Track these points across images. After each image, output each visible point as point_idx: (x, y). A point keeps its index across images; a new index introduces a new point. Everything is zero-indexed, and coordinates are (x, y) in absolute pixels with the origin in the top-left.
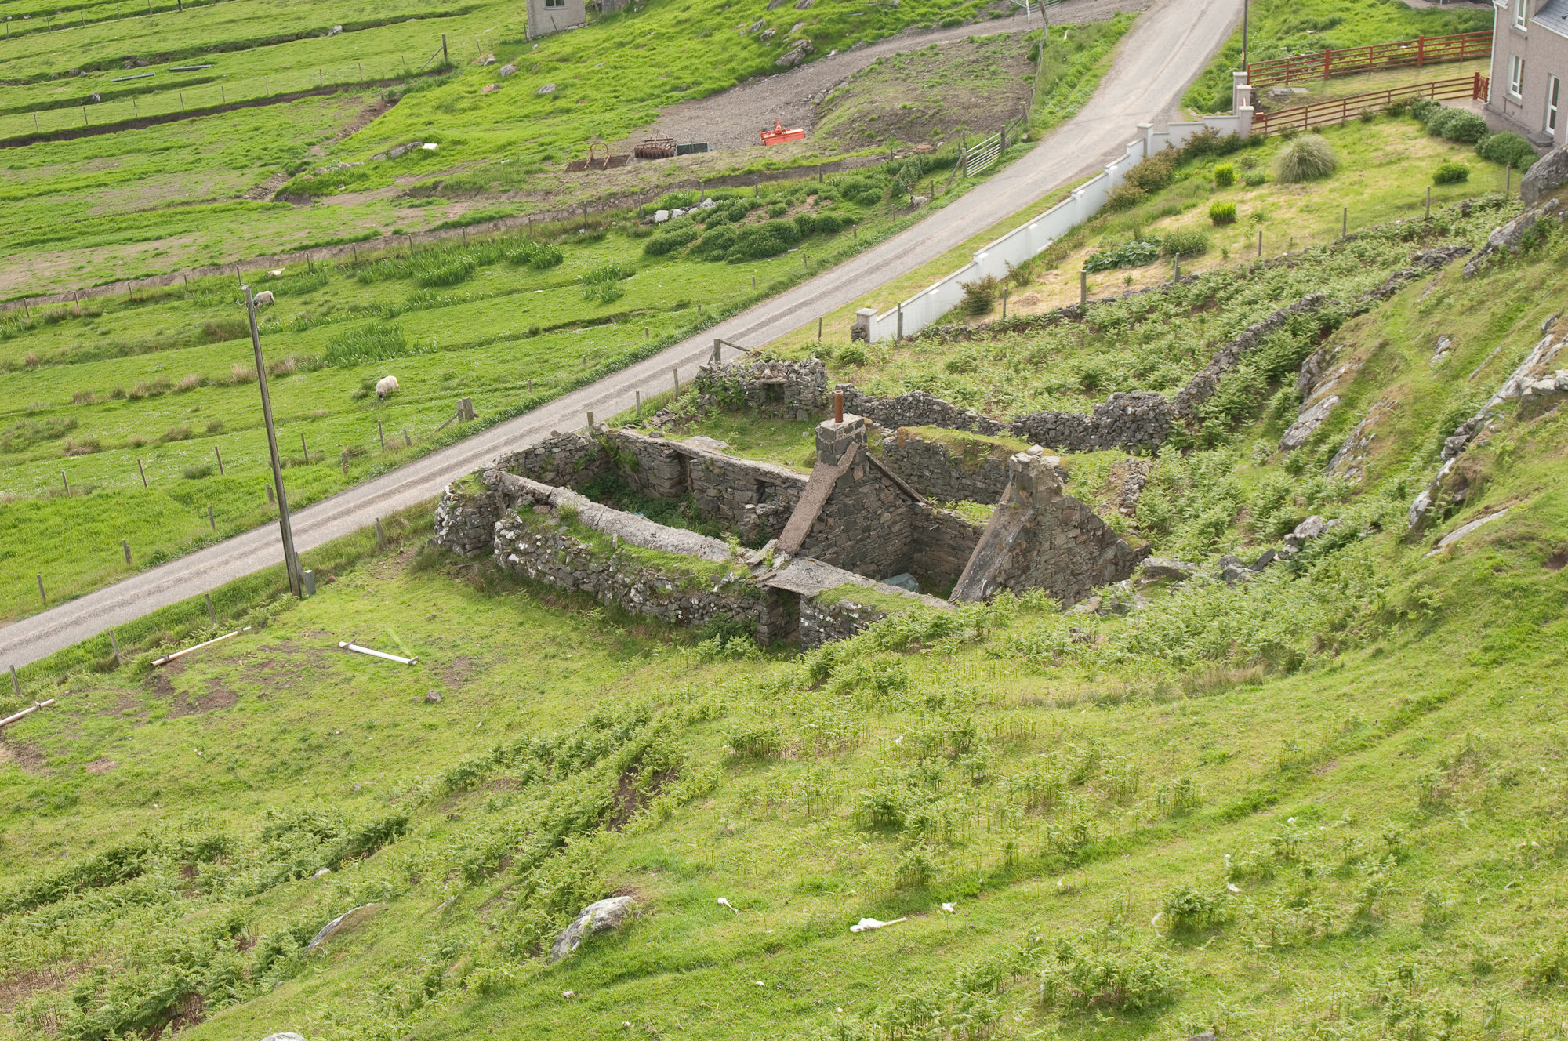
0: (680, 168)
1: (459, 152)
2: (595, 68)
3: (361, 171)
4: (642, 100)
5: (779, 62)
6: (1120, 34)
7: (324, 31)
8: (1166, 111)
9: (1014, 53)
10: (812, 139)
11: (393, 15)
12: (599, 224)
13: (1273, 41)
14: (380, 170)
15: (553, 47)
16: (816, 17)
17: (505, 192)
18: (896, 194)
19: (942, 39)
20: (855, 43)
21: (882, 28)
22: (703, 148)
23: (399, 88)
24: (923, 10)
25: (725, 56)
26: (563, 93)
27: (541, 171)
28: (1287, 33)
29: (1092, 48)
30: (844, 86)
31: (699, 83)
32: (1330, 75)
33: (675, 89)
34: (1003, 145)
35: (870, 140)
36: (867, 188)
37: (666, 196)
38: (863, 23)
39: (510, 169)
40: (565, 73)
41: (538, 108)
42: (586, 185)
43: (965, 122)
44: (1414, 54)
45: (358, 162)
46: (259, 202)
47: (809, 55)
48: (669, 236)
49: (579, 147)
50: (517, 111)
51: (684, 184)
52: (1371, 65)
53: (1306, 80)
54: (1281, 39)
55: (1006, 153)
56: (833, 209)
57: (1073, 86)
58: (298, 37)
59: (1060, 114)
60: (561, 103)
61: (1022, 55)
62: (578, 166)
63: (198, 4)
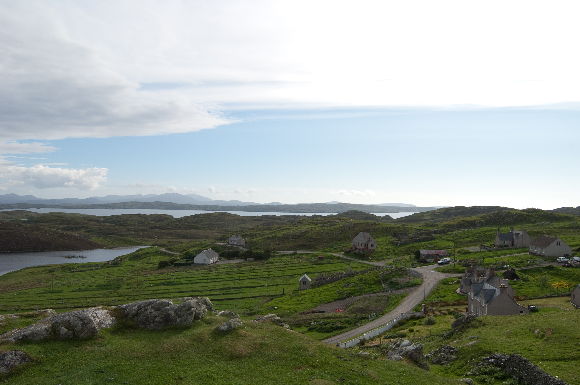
0: (318, 315)
1: (281, 309)
2: (309, 296)
3: (262, 311)
4: (316, 303)
5: (342, 297)
6: (405, 296)
7: (264, 286)
8: (409, 311)
9: (385, 299)
10: (344, 312)
11: (277, 284)
12: (301, 324)
13: (432, 299)
14: (266, 311)
15: (303, 292)
16: (350, 290)
17: (287, 317)
18: (355, 323)
19: (372, 295)
20: (356, 295)
21: (362, 292)
22: (324, 312)
23: (273, 297)
24: (370, 290)
25: (332, 296)
26: (302, 300)
27: (294, 314)
28: (435, 298)
29: (398, 298)
30: (353, 303)
31: (327, 300)
32: (441, 306)
33: (322, 301)
34: (377, 315)
35: (355, 313)
36: (350, 321)
37: (314, 320)
38: (358, 291)
39: (289, 313)
40: (304, 297)
41: (297, 303)
42: (301, 317)
43: (372, 311)
44: (457, 303)
45: (262, 310)
46: (243, 315)
47: (348, 297)
48: (312, 327)
49: (302, 310)
50: (293, 303)
51: (319, 318)
52: (449, 305)
53: (436, 307)
54: (434, 299)
55: (377, 317)
56: (343, 325)
57: (393, 305)
58: (259, 287)
59: (389, 310)
60: (302, 302)
61: (386, 299)
62: (301, 314)
63: (243, 279)
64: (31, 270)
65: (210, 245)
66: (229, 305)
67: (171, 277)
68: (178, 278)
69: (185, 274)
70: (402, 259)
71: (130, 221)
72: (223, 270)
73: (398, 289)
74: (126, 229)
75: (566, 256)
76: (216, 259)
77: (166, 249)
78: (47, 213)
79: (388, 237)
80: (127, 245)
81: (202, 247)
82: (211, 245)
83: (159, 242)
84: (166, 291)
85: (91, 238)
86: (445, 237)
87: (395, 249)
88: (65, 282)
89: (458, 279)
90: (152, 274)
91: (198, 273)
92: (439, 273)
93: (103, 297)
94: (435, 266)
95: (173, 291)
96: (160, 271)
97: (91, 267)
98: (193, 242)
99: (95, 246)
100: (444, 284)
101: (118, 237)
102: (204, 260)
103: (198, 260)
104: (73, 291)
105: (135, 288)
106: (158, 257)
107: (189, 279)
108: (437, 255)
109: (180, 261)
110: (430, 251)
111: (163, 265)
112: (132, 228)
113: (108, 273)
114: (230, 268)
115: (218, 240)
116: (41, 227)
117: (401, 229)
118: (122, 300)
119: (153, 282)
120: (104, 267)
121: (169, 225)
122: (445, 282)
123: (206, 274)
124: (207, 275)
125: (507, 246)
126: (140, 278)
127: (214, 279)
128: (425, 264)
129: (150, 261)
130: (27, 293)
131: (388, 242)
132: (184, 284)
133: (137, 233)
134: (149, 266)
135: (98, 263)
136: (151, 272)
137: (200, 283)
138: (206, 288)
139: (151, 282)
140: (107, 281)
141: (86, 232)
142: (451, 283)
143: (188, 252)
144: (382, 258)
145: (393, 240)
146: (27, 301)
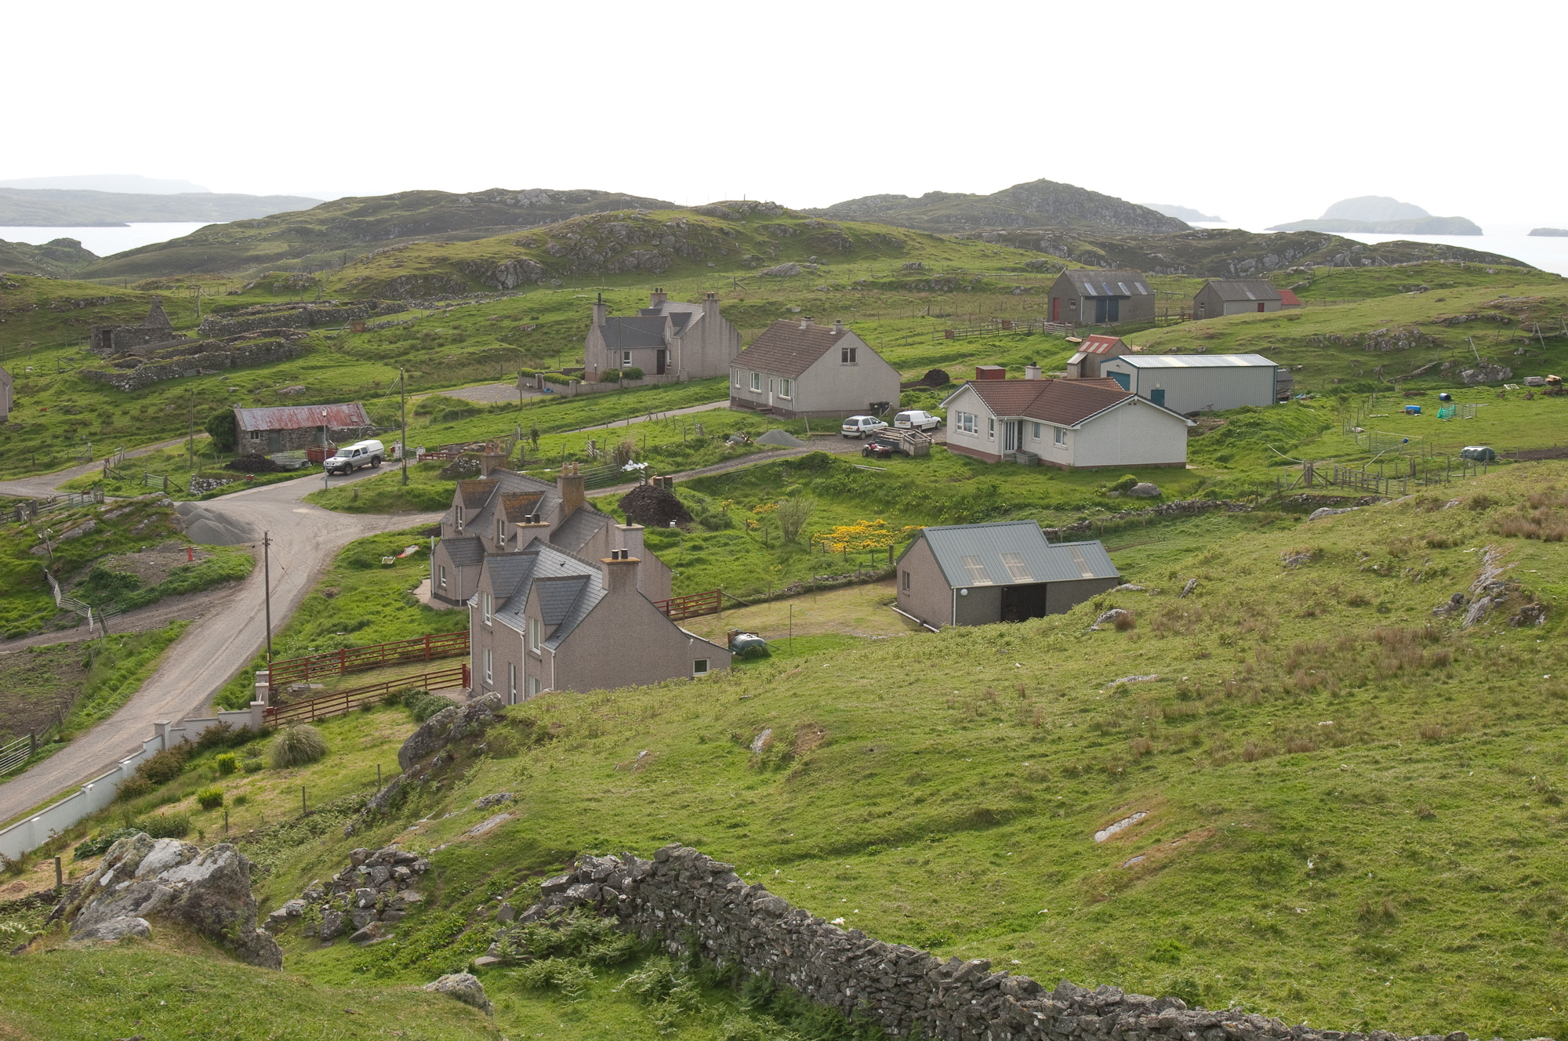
6: (171, 640)
8: (198, 709)
9: (69, 661)
13: (305, 643)
19: (5, 650)
28: (319, 635)
29: (140, 653)
32: (347, 672)
34: (34, 746)
43: (10, 727)
44: (422, 650)
52: (384, 661)
53: (325, 676)
54: (313, 640)
55: (36, 754)
57: (114, 689)
59: (96, 716)
61: (78, 662)
70: (150, 458)
73: (134, 607)
75: (878, 409)
79: (71, 352)
86: (357, 342)
87: (110, 409)
89: (421, 540)
92: (334, 514)
94: (315, 482)
100: (360, 565)
108: (320, 429)
110: (287, 411)
117: (138, 309)
122: (364, 557)
125: (635, 375)
128: (264, 478)
131: (71, 375)
142: (390, 560)
144: (46, 459)
145: (96, 364)
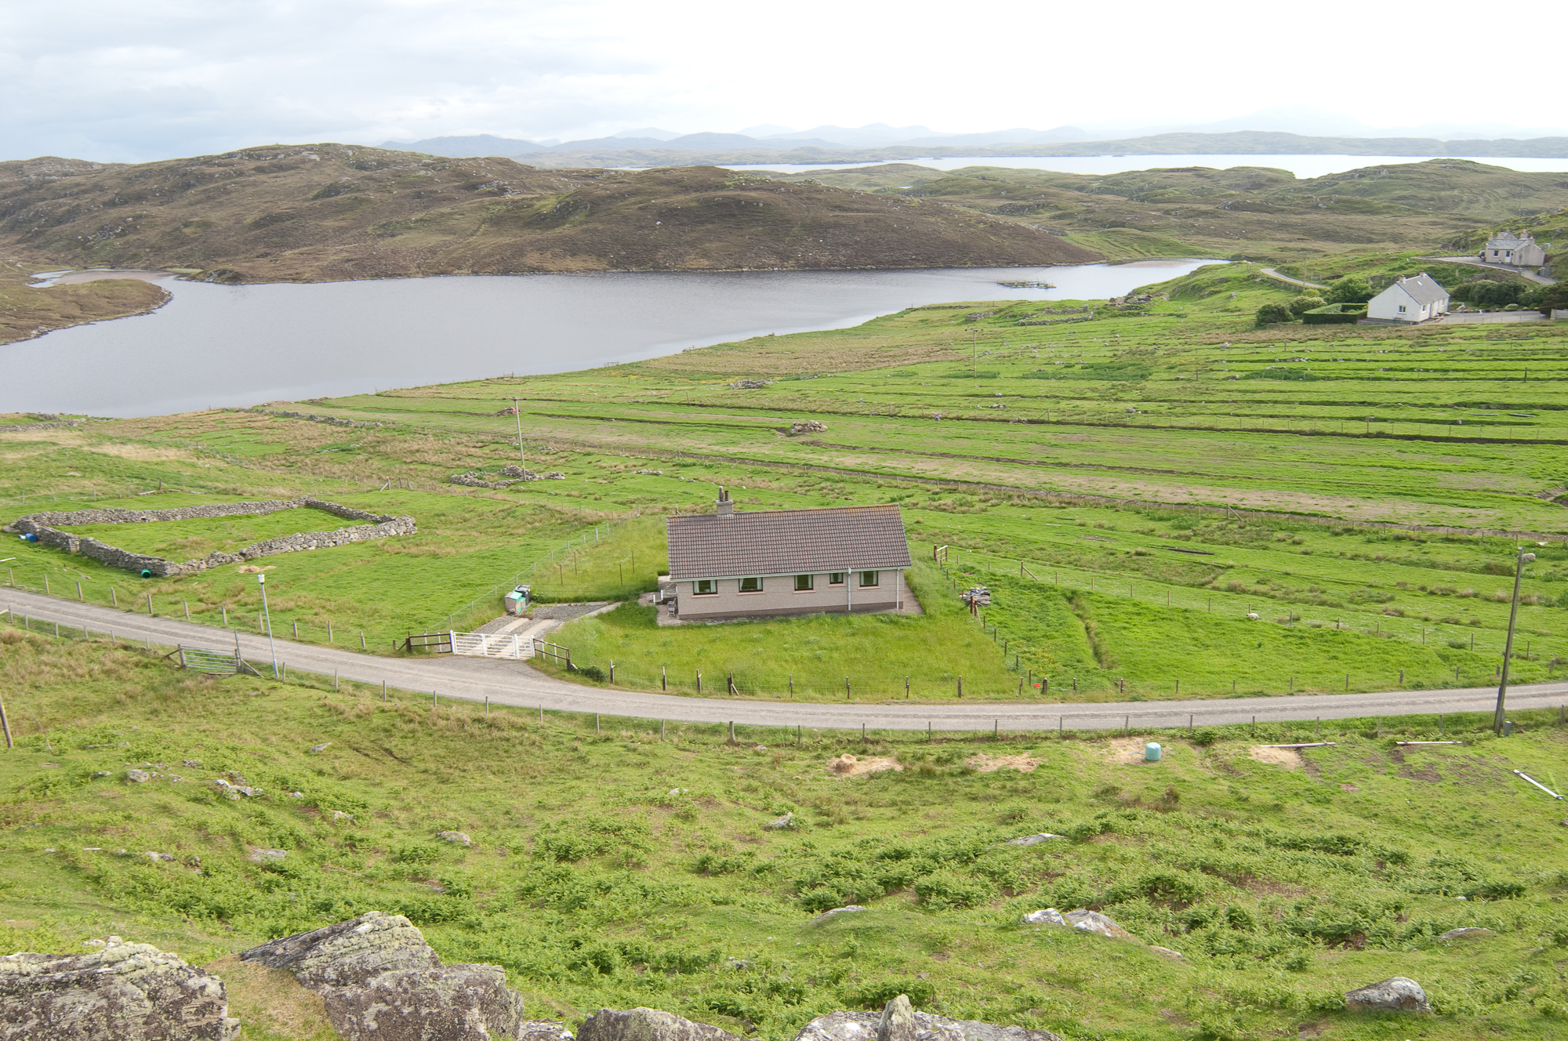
46: (1543, 501)
63: (1537, 379)
64: (922, 315)
65: (1420, 262)
66: (1486, 459)
67: (1295, 355)
68: (1316, 360)
69: (1340, 349)
71: (1171, 189)
72: (1464, 345)
74: (1158, 210)
76: (1440, 306)
77: (1279, 271)
78: (958, 171)
80: (1161, 255)
81: (1394, 270)
82: (1425, 262)
83: (1253, 249)
84: (1280, 397)
85: (1066, 235)
88: (1005, 351)
90: (1239, 341)
91: (1381, 348)
93: (1103, 398)
95: (1304, 397)
96: (1262, 335)
97: (1069, 313)
98: (1364, 250)
99: (1077, 257)
101: (1139, 232)
102: (1402, 309)
103: (1379, 307)
104: (1025, 377)
105: (1189, 380)
106: (1253, 293)
107: (1351, 365)
109: (1323, 308)
111: (1270, 317)
112: (1176, 209)
113: (1113, 332)
114: (1488, 338)
115: (1444, 247)
116: (945, 205)
118: (1153, 412)
119: (1242, 366)
120: (1103, 316)
121: (1283, 199)
123: (1409, 353)
124: (1409, 358)
126: (1204, 352)
127: (1435, 370)
129: (1232, 305)
130: (915, 374)
132: (1337, 378)
133: (1191, 221)
134: (1229, 318)
135: (1085, 302)
136: (1234, 338)
137: (1389, 379)
138: (1406, 398)
139: (1234, 366)
140: (1111, 354)
141: (1054, 218)
143: (1350, 281)
146: (916, 394)
